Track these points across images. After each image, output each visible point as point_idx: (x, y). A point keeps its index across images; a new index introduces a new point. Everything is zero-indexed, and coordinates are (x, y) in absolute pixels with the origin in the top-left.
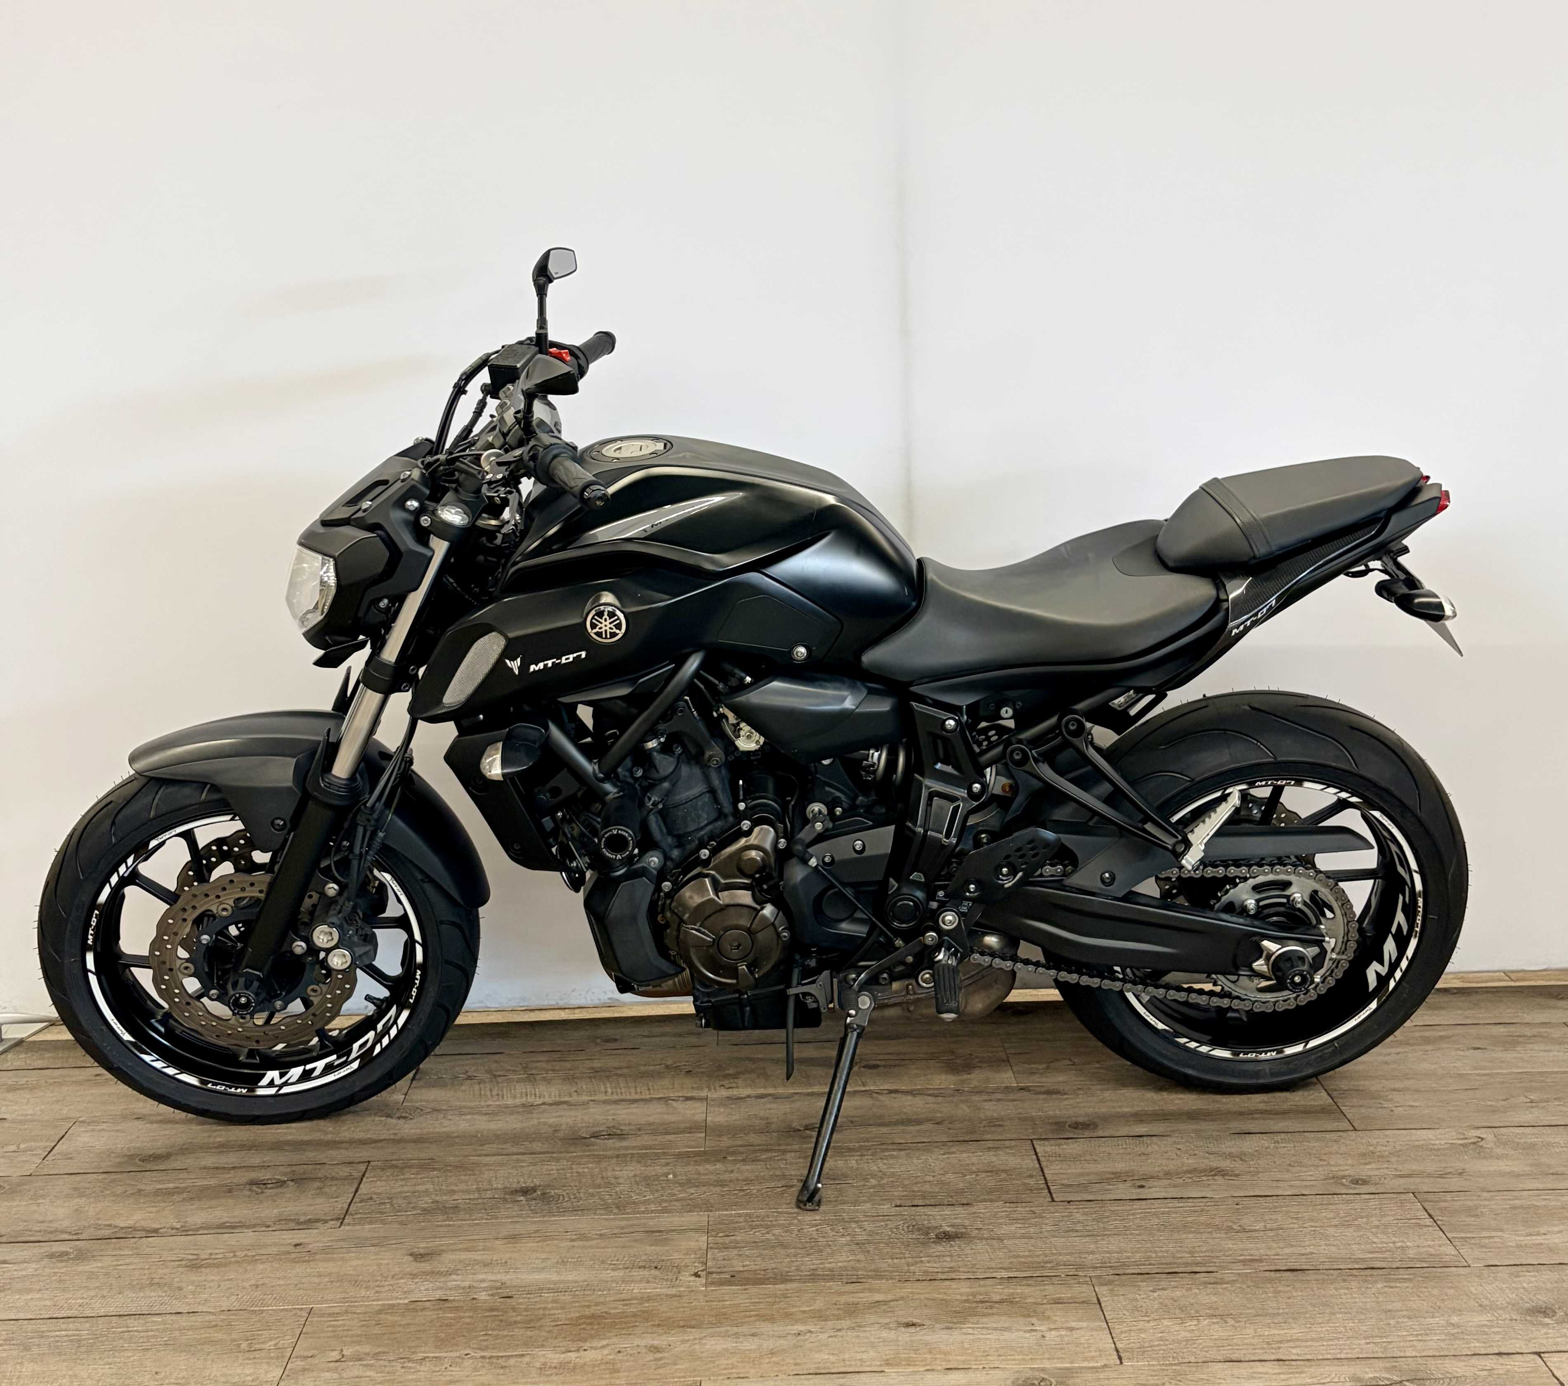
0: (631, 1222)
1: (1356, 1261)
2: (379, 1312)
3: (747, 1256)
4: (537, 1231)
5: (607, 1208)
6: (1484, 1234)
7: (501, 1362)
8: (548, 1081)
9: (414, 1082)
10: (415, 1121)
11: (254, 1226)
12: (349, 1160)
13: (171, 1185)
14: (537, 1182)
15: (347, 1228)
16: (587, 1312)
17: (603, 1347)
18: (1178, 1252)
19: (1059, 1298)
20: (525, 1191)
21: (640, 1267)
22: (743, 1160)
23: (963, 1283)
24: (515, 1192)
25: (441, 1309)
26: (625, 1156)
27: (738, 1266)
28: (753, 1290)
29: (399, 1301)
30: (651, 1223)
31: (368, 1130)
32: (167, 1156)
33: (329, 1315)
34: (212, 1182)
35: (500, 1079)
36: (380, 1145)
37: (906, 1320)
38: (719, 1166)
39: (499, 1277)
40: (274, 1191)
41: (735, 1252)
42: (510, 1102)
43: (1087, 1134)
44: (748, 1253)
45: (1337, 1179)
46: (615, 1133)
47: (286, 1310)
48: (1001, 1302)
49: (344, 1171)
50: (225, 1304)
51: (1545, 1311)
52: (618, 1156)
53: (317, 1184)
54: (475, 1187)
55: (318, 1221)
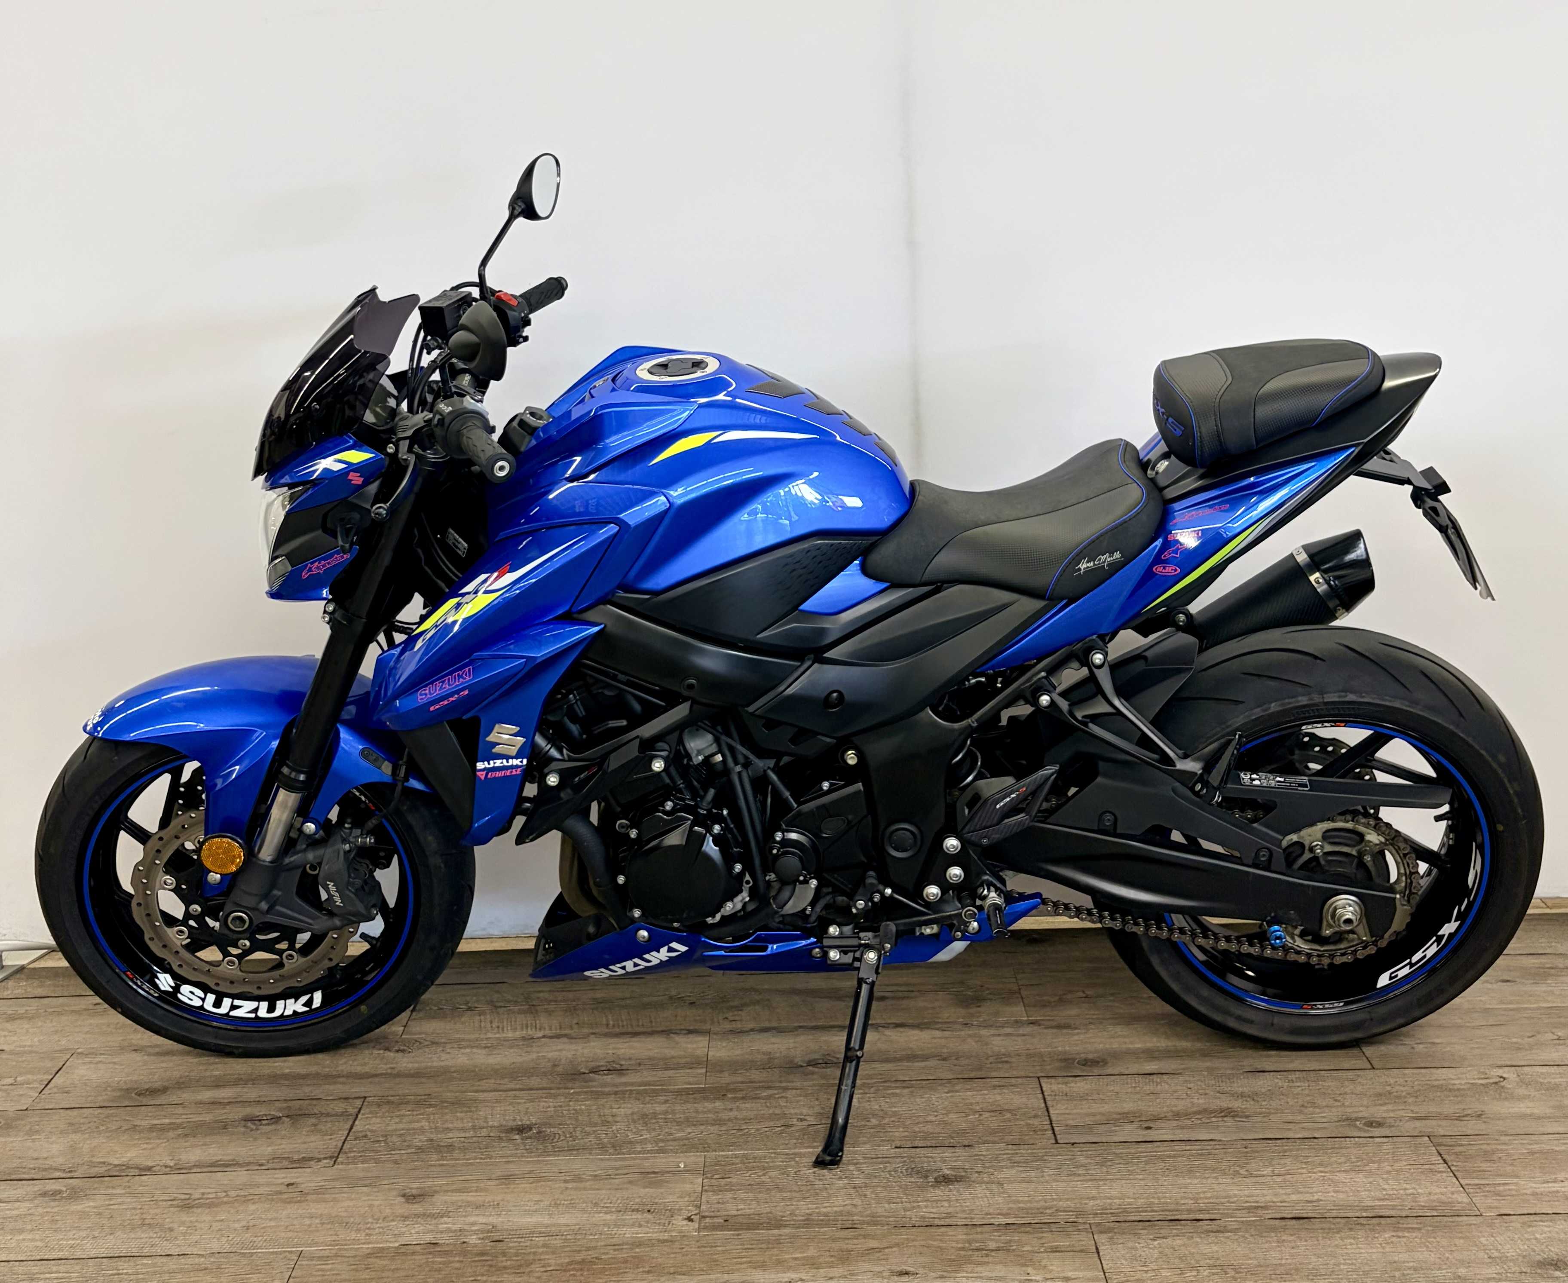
0: (626, 1163)
1: (1366, 1209)
2: (369, 1255)
3: (742, 1199)
4: (530, 1172)
5: (603, 1148)
6: (1499, 1180)
8: (549, 1013)
9: (414, 1014)
10: (413, 1054)
11: (249, 1164)
12: (344, 1095)
13: (167, 1121)
14: (533, 1119)
15: (340, 1166)
16: (579, 1257)
18: (1182, 1198)
19: (1057, 1247)
20: (521, 1130)
21: (633, 1211)
22: (743, 1098)
23: (960, 1229)
24: (511, 1130)
25: (430, 1253)
26: (624, 1092)
27: (732, 1209)
28: (747, 1235)
29: (388, 1245)
30: (647, 1164)
31: (365, 1064)
32: (164, 1090)
33: (320, 1258)
34: (208, 1118)
35: (501, 1010)
36: (377, 1080)
37: (899, 1269)
38: (718, 1104)
39: (490, 1220)
40: (269, 1128)
41: (729, 1195)
42: (510, 1035)
43: (1096, 1071)
44: (742, 1196)
45: (1350, 1121)
46: (616, 1069)
47: (276, 1253)
48: (997, 1250)
49: (340, 1107)
50: (215, 1246)
51: (1556, 1264)
52: (616, 1093)
53: (313, 1120)
54: (470, 1124)
55: (311, 1159)
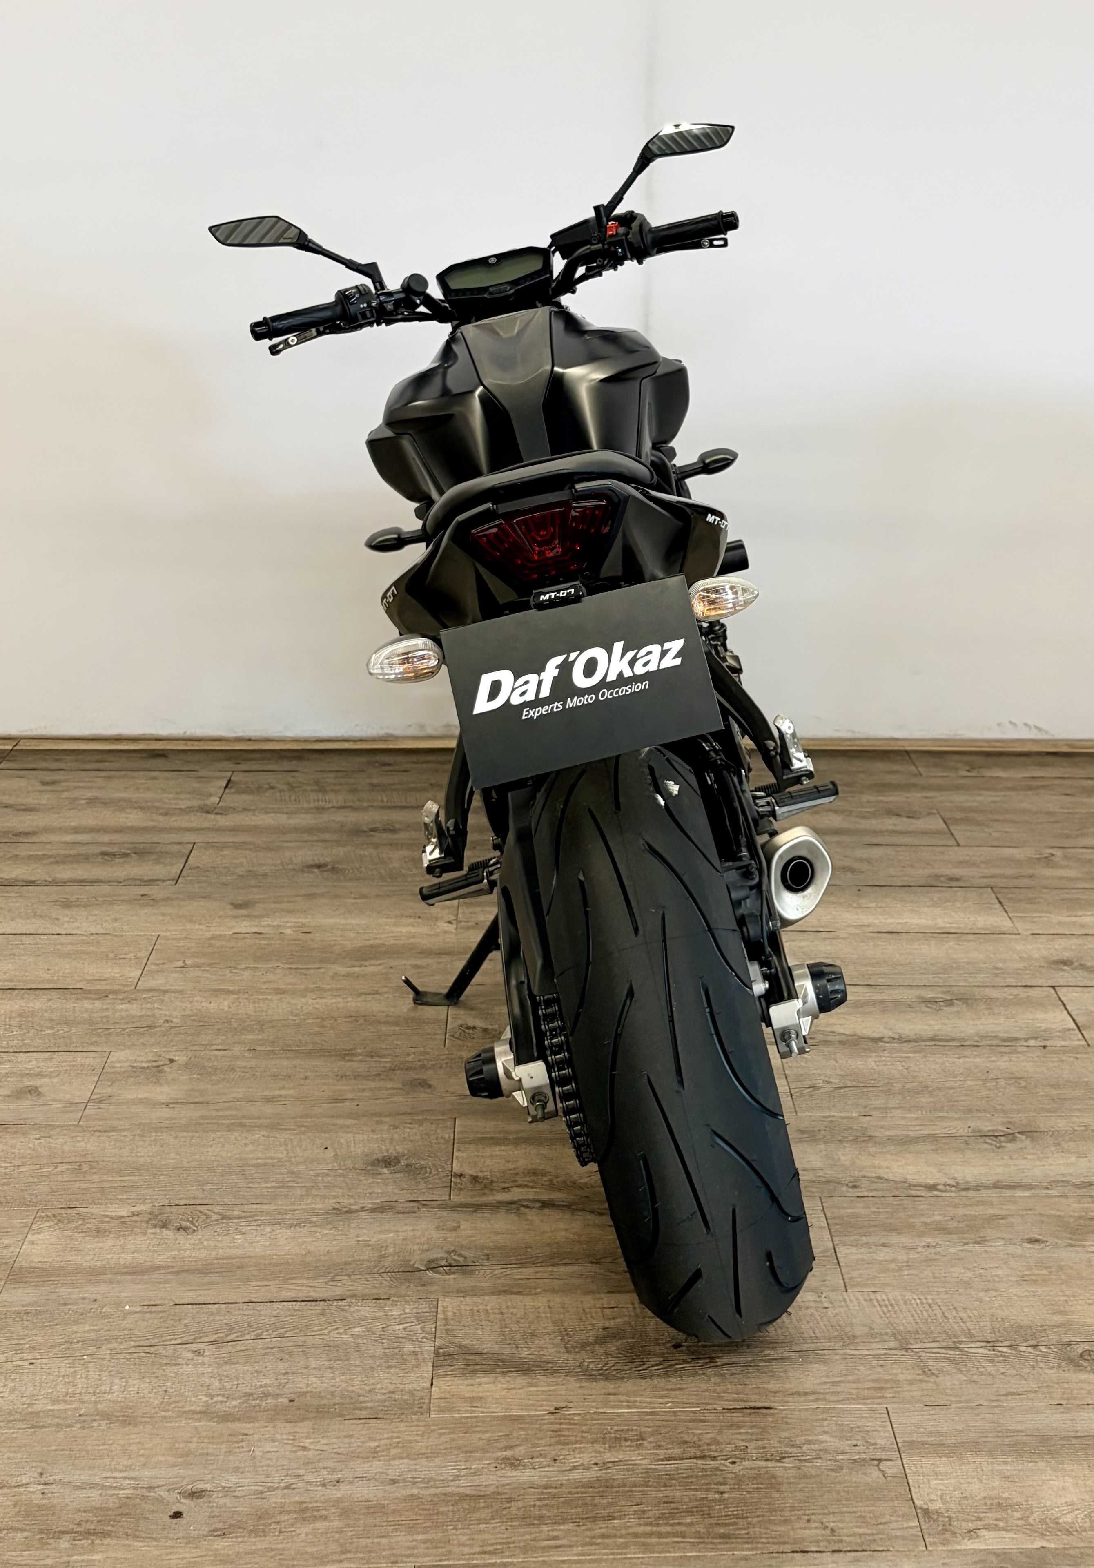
0: (400, 889)
1: (939, 928)
2: (210, 939)
4: (328, 892)
5: (382, 878)
6: (1037, 915)
7: (304, 971)
8: (336, 792)
9: (227, 790)
10: (230, 816)
11: (109, 882)
12: (178, 841)
13: (39, 854)
14: (328, 860)
15: (181, 885)
16: (367, 944)
17: (380, 965)
20: (319, 866)
21: (407, 918)
24: (312, 866)
25: (257, 938)
26: (396, 845)
27: (480, 919)
29: (225, 933)
31: (193, 821)
32: (34, 833)
33: (173, 939)
34: (73, 852)
35: (297, 790)
36: (203, 832)
39: (300, 920)
40: (121, 860)
41: (479, 910)
42: (306, 805)
45: (938, 877)
46: (390, 829)
47: (140, 935)
49: (176, 848)
50: (93, 930)
51: (1066, 963)
52: (391, 846)
53: (156, 857)
54: (279, 862)
55: (158, 880)
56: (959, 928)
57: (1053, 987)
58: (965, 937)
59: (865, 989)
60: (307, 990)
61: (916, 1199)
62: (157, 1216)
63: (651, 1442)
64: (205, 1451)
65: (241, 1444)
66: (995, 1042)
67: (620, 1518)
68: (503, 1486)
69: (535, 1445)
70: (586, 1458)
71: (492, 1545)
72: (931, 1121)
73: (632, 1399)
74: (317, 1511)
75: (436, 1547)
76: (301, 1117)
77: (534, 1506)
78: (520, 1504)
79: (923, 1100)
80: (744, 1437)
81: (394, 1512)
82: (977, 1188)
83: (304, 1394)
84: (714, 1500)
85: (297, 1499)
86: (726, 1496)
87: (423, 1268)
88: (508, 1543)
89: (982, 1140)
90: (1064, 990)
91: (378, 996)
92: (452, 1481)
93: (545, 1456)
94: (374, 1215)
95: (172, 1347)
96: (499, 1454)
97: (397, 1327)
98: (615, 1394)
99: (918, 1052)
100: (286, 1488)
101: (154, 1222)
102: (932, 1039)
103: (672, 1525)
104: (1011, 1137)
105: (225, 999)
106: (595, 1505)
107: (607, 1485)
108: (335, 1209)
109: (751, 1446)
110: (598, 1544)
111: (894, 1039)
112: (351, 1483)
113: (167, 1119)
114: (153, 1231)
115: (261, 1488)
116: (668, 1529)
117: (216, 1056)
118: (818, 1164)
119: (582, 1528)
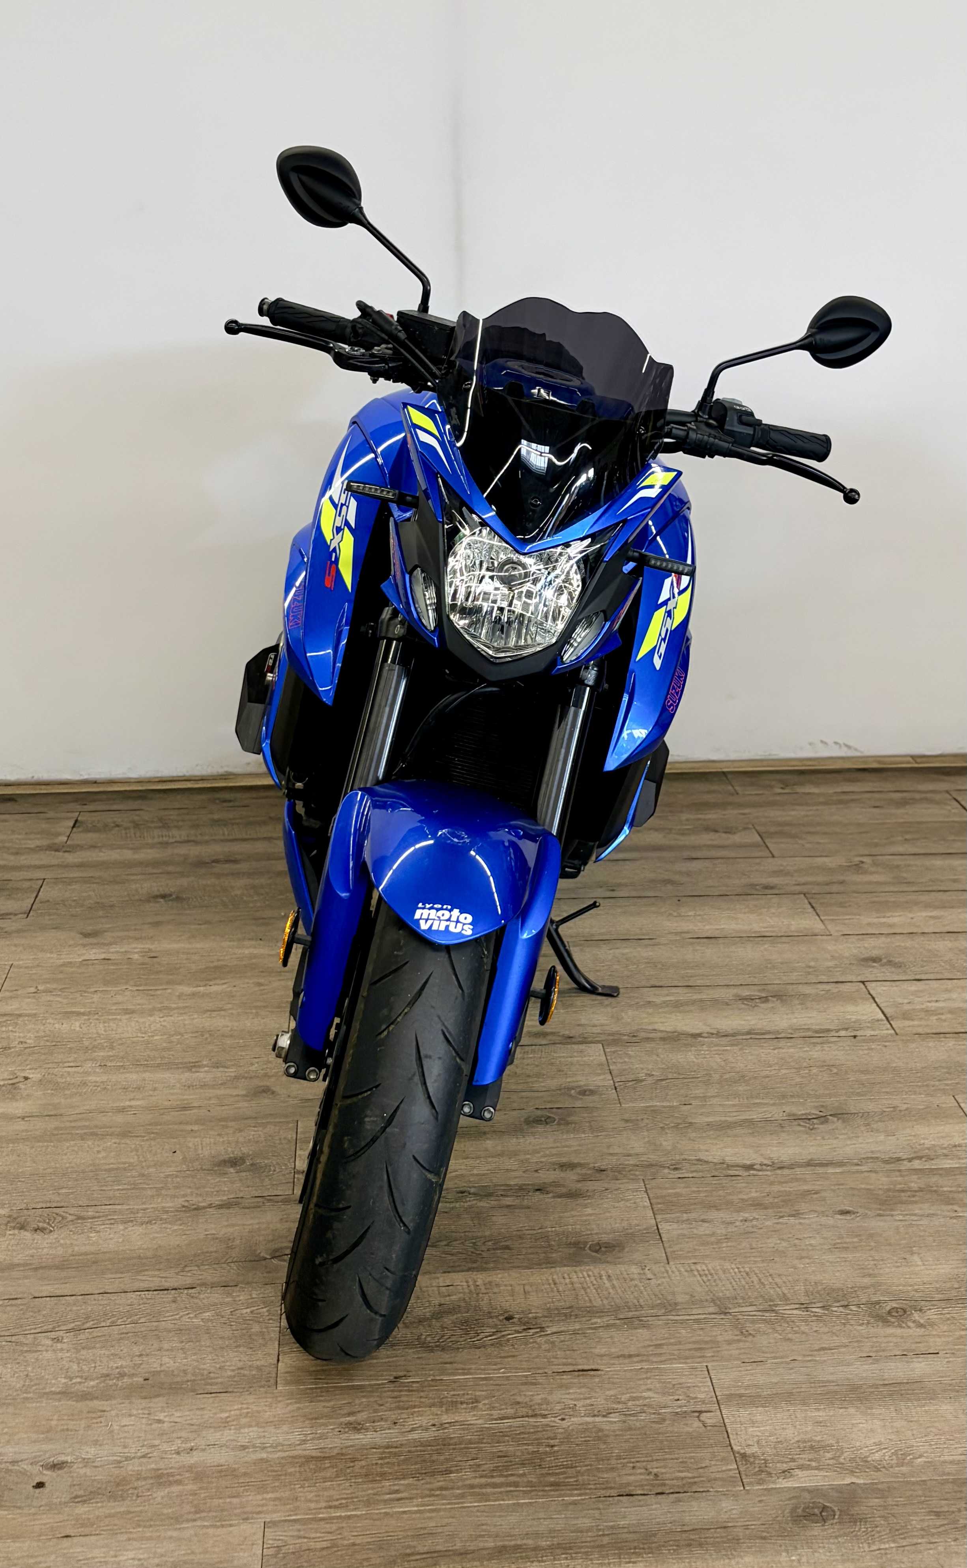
0: (243, 913)
1: (755, 932)
2: (62, 965)
4: (174, 920)
5: (225, 905)
6: (848, 917)
7: (151, 992)
8: (178, 828)
9: (75, 829)
10: (78, 853)
12: (29, 877)
14: (172, 890)
15: (32, 918)
16: (212, 965)
17: (223, 984)
18: (632, 927)
20: (163, 896)
21: (249, 940)
24: (156, 897)
25: (106, 964)
26: (238, 873)
29: (75, 960)
30: (257, 914)
31: (42, 859)
33: (25, 967)
35: (141, 827)
36: (52, 868)
39: (147, 946)
42: (150, 841)
45: (753, 886)
46: (231, 860)
49: (27, 884)
51: (875, 960)
52: (233, 874)
53: (7, 892)
54: (125, 893)
55: (10, 914)
56: (773, 932)
57: (863, 982)
58: (779, 940)
59: (685, 990)
60: (154, 1009)
61: (734, 1178)
62: (15, 1219)
63: (485, 1404)
64: (65, 1427)
65: (99, 1420)
66: (809, 1034)
67: (457, 1471)
68: (347, 1447)
69: (375, 1411)
70: (424, 1421)
71: (337, 1500)
72: (748, 1107)
73: (467, 1367)
74: (173, 1476)
75: (285, 1504)
76: (150, 1125)
77: (376, 1464)
78: (363, 1463)
79: (740, 1088)
80: (572, 1397)
81: (245, 1474)
82: (791, 1167)
83: (156, 1373)
84: (546, 1453)
85: (153, 1466)
86: (556, 1448)
87: (268, 1257)
88: (352, 1498)
89: (796, 1123)
90: (874, 984)
91: (223, 1013)
92: (299, 1445)
93: (386, 1421)
94: (221, 1211)
95: (32, 1336)
96: (342, 1420)
97: (245, 1311)
98: (451, 1363)
99: (736, 1045)
100: (144, 1457)
101: (12, 1225)
102: (748, 1033)
103: (506, 1476)
104: (823, 1119)
105: (76, 1020)
106: (434, 1461)
107: (444, 1443)
108: (184, 1206)
109: (580, 1404)
110: (437, 1495)
111: (713, 1034)
112: (203, 1450)
113: (23, 1131)
114: (11, 1232)
115: (119, 1458)
116: (502, 1480)
117: (69, 1073)
118: (641, 1150)
119: (422, 1482)
